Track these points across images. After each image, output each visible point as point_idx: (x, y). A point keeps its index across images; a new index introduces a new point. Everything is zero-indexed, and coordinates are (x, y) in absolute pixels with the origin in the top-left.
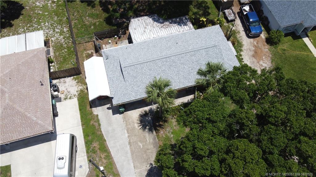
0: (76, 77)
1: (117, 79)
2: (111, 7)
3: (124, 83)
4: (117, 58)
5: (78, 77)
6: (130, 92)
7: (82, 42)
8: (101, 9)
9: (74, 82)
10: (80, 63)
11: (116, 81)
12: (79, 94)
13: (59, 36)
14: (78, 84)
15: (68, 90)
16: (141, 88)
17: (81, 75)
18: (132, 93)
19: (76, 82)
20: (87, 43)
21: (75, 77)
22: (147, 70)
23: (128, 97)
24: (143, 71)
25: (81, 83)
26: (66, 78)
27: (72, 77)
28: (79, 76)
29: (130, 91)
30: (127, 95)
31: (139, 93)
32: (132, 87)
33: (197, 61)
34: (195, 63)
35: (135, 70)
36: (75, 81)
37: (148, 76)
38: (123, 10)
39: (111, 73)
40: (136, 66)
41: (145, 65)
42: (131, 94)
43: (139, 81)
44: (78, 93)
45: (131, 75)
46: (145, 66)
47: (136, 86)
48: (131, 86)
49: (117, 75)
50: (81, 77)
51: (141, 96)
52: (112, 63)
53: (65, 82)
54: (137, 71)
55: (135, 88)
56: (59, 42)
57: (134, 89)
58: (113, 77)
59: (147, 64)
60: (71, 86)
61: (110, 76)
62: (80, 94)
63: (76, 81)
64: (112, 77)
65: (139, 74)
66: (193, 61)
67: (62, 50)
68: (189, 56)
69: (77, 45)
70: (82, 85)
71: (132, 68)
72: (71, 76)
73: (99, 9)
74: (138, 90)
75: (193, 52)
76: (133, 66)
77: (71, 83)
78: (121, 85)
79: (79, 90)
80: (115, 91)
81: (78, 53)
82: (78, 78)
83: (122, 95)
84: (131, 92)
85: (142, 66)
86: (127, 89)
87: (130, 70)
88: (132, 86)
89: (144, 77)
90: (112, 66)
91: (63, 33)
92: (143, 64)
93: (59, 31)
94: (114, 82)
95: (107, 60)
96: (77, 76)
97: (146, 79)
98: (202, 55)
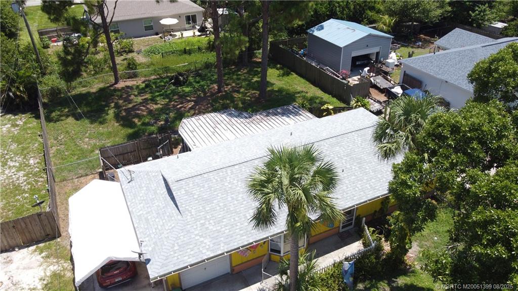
0: (44, 246)
1: (158, 214)
2: (139, 121)
3: (179, 217)
4: (156, 174)
5: (50, 244)
6: (197, 238)
7: (70, 178)
8: (118, 124)
9: (38, 258)
10: (61, 215)
11: (157, 220)
12: (46, 285)
13: (15, 173)
14: (46, 262)
15: (15, 280)
16: (226, 226)
17: (59, 240)
18: (202, 239)
19: (43, 257)
20: (82, 178)
21: (41, 245)
22: (235, 182)
23: (192, 253)
24: (226, 184)
25: (57, 257)
26: (13, 250)
27: (34, 247)
28: (52, 242)
29: (197, 235)
30: (191, 246)
31: (222, 239)
32: (203, 225)
33: (347, 156)
34: (346, 158)
35: (206, 186)
36: (40, 254)
37: (240, 196)
38: (162, 123)
39: (142, 205)
40: (205, 176)
41: (229, 172)
42: (202, 242)
43: (218, 208)
44: (45, 282)
45: (195, 197)
46: (230, 174)
47: (211, 221)
48: (198, 223)
49: (158, 206)
50: (58, 244)
51: (231, 245)
52: (143, 185)
53: (11, 261)
54: (210, 188)
55: (211, 227)
56: (13, 182)
57: (207, 228)
58: (147, 213)
59: (234, 170)
60: (24, 268)
61: (138, 214)
62: (51, 283)
63: (43, 254)
64: (144, 213)
65: (215, 193)
66: (339, 156)
67: (15, 196)
68: (327, 146)
69: (56, 184)
70: (57, 262)
71: (197, 180)
72: (28, 246)
73: (113, 125)
74: (219, 231)
75: (334, 139)
76: (199, 177)
77: (27, 261)
78: (169, 224)
79: (48, 274)
80: (155, 243)
81: (57, 198)
82: (49, 248)
83: (176, 248)
84: (201, 236)
85: (221, 174)
86: (188, 231)
87: (191, 185)
88: (202, 222)
89: (230, 199)
90: (143, 192)
91: (26, 168)
92: (224, 170)
93: (18, 164)
94: (151, 223)
95: (131, 183)
96: (47, 243)
97: (236, 202)
98: (354, 142)
